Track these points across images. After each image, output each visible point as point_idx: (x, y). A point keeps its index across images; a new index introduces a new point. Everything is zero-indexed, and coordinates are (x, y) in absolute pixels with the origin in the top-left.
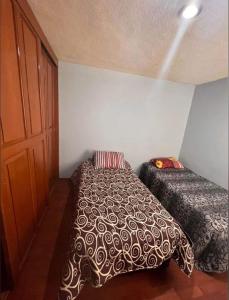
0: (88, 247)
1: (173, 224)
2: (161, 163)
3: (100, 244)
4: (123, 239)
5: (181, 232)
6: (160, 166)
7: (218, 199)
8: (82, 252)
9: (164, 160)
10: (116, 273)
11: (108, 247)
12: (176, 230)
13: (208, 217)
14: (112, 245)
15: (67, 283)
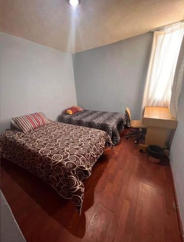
0: (75, 162)
1: (100, 131)
2: (70, 111)
3: (80, 157)
4: (87, 148)
5: (105, 132)
6: (71, 113)
7: (106, 116)
8: (74, 166)
9: (72, 109)
10: (92, 166)
11: (84, 155)
12: (103, 133)
13: (108, 123)
14: (85, 153)
15: (77, 185)
